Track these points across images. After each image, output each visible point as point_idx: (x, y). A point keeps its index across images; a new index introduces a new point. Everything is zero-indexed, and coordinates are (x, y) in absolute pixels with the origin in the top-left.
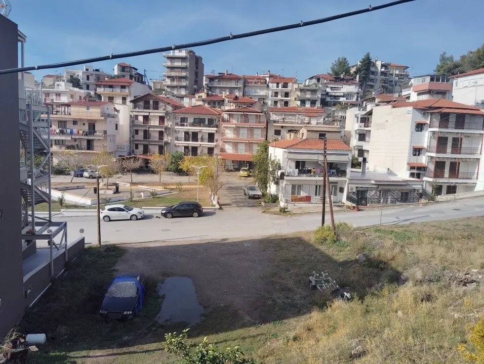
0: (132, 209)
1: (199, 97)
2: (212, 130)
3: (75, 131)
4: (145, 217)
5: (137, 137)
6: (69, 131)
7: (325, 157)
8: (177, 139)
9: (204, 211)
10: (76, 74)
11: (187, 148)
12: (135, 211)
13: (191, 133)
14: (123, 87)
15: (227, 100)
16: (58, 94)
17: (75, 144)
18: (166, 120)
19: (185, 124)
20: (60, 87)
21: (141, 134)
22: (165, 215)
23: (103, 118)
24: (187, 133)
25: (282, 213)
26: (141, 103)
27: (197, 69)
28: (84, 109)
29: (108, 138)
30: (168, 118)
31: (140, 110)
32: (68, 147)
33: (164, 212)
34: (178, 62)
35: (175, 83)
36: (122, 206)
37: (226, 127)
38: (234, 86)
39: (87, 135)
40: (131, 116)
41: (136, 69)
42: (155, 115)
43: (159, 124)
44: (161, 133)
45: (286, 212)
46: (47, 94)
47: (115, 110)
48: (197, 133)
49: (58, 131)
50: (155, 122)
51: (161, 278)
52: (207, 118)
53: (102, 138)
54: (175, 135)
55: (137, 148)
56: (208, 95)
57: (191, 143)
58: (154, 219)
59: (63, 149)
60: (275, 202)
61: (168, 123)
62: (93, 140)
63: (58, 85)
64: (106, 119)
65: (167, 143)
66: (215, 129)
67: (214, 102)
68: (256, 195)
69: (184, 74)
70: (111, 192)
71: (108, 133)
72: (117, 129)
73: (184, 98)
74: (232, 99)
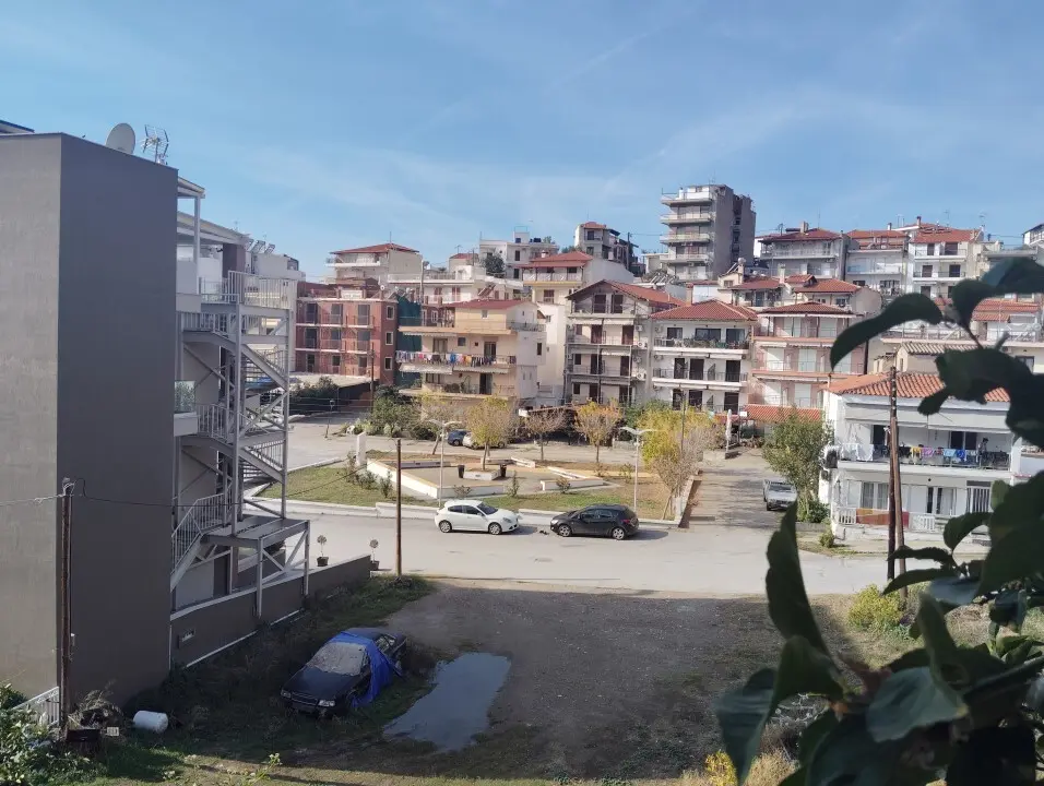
0: (496, 511)
1: (726, 282)
2: (735, 354)
3: (459, 357)
4: (517, 530)
5: (578, 370)
6: (448, 357)
7: (894, 414)
8: (659, 373)
9: (641, 527)
10: (498, 251)
11: (677, 392)
12: (500, 515)
13: (688, 361)
14: (572, 270)
15: (788, 286)
16: (456, 289)
17: (458, 381)
18: (636, 334)
19: (676, 342)
20: (464, 276)
21: (586, 362)
22: (556, 528)
23: (509, 332)
24: (679, 361)
25: (825, 549)
26: (589, 301)
27: (738, 223)
28: (477, 315)
29: (519, 370)
30: (640, 329)
31: (585, 315)
32: (448, 388)
33: (555, 522)
34: (693, 212)
35: (685, 257)
36: (474, 504)
37: (766, 348)
38: (820, 256)
39: (478, 364)
40: (568, 327)
41: (617, 234)
42: (614, 322)
43: (623, 343)
44: (625, 361)
45: (836, 546)
46: (438, 290)
47: (540, 315)
48: (703, 360)
49: (430, 357)
50: (614, 339)
51: (454, 651)
52: (724, 327)
53: (506, 371)
54: (655, 365)
55: (577, 391)
56: (747, 278)
57: (688, 383)
58: (536, 536)
59: (440, 392)
60: (819, 522)
61: (640, 341)
62: (490, 375)
63: (460, 272)
64: (515, 333)
65: (635, 382)
66: (741, 351)
67: (760, 294)
68: (784, 502)
69: (704, 237)
70: (488, 477)
71: (518, 362)
72: (539, 353)
73: (695, 288)
74: (801, 286)
